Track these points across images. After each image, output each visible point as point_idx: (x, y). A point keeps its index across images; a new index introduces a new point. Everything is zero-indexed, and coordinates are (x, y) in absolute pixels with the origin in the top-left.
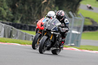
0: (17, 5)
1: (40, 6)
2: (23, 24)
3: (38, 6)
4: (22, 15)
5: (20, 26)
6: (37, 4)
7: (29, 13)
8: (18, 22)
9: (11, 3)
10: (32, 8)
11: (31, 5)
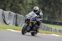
0: (45, 8)
1: (60, 9)
2: (49, 21)
3: (59, 9)
4: (48, 15)
5: (47, 22)
6: (58, 8)
7: (53, 13)
8: (46, 19)
9: (42, 7)
10: (55, 11)
11: (55, 9)
